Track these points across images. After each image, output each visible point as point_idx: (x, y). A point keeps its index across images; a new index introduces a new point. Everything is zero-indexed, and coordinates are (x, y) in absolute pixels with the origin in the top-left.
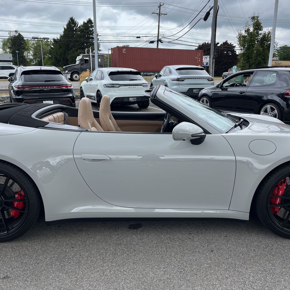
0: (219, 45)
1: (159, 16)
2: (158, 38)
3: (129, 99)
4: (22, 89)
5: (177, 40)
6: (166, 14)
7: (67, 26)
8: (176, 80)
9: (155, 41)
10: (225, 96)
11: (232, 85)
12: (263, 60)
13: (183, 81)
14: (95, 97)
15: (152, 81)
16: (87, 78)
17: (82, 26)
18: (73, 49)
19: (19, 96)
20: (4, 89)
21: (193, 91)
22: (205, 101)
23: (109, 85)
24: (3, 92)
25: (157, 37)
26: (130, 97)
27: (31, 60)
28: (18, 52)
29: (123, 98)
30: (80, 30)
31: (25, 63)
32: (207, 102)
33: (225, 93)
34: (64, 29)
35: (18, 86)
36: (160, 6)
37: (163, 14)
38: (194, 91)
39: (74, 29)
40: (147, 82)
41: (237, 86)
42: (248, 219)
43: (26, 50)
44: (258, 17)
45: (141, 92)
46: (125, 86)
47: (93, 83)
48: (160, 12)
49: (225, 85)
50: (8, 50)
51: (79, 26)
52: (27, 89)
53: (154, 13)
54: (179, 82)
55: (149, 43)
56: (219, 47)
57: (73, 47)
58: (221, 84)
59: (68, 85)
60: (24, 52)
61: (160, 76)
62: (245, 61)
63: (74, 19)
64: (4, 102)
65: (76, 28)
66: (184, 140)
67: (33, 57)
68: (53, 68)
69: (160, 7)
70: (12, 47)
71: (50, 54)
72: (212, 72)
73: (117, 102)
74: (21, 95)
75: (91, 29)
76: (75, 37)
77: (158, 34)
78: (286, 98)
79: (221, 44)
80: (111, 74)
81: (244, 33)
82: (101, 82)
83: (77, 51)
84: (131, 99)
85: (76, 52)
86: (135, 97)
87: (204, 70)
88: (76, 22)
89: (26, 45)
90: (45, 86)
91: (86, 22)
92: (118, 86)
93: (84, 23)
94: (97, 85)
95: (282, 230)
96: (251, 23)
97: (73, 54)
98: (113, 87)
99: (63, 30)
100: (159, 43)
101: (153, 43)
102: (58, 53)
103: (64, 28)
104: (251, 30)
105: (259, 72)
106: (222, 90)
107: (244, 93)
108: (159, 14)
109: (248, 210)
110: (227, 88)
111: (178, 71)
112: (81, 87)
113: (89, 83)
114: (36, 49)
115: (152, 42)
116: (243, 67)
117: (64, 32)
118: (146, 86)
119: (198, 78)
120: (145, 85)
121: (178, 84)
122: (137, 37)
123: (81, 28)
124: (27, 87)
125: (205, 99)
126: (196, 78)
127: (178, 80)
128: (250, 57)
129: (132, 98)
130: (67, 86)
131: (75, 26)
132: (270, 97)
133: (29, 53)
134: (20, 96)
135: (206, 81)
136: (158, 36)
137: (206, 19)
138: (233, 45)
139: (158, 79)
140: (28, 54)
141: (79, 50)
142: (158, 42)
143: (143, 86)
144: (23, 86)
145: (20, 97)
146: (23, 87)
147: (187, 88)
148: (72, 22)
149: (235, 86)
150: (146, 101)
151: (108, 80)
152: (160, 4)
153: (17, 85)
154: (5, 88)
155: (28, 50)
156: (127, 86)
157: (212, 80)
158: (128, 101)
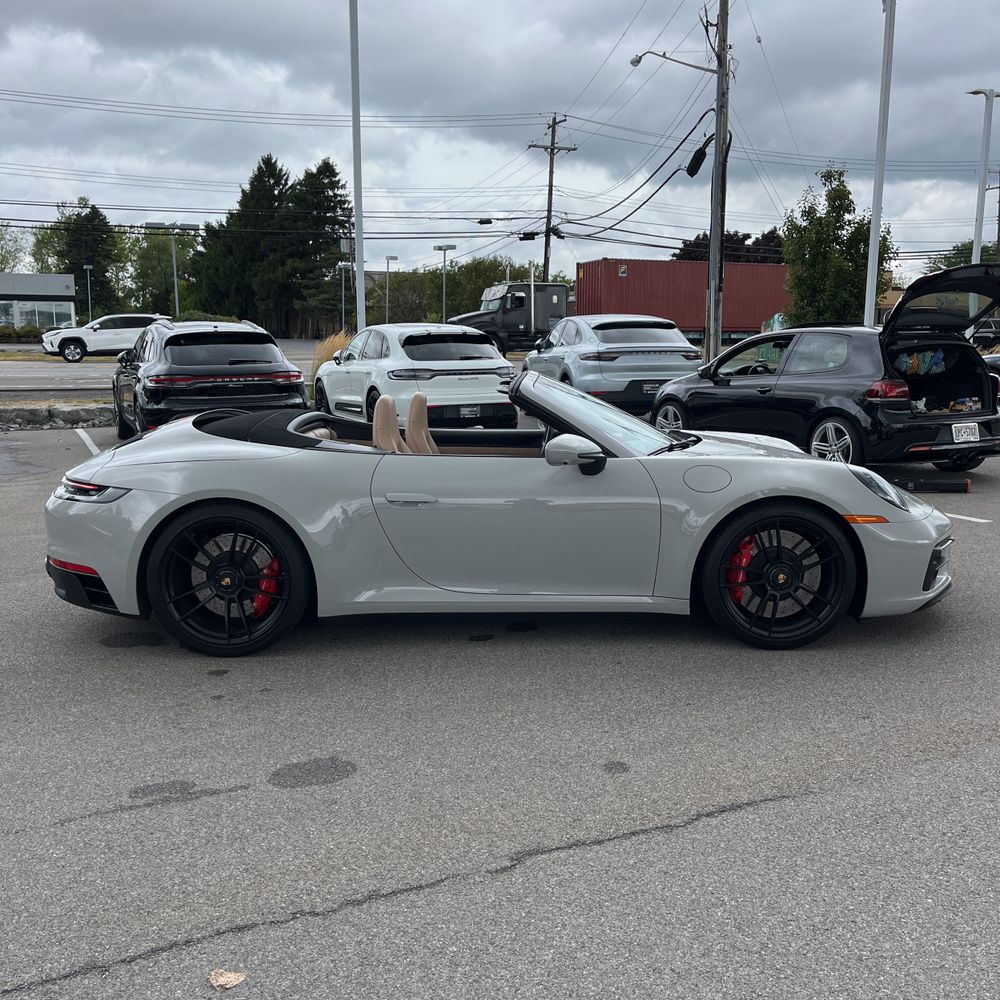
0: (749, 242)
1: (552, 154)
2: (549, 222)
3: (459, 411)
4: (167, 385)
5: (610, 228)
6: (574, 149)
7: (252, 184)
8: (594, 356)
9: (537, 234)
10: (734, 400)
11: (743, 372)
12: (857, 298)
13: (613, 359)
14: (360, 407)
15: (527, 359)
16: (337, 354)
17: (300, 183)
18: (272, 257)
19: (158, 403)
20: (71, 387)
21: (641, 387)
22: (671, 415)
23: (403, 373)
24: (69, 396)
25: (545, 220)
26: (463, 406)
27: (130, 293)
28: (91, 267)
29: (443, 407)
30: (296, 197)
31: (108, 305)
32: (676, 419)
33: (721, 391)
34: (240, 194)
35: (158, 376)
36: (555, 123)
37: (564, 149)
38: (646, 387)
39: (276, 192)
40: (510, 364)
41: (755, 372)
42: (687, 612)
43: (114, 261)
44: (841, 174)
45: (491, 393)
46: (449, 374)
47: (355, 366)
48: (553, 144)
49: (723, 370)
50: (52, 260)
51: (290, 183)
52: (182, 385)
53: (535, 146)
54: (602, 363)
55: (521, 239)
56: (748, 248)
57: (271, 251)
58: (713, 368)
59: (292, 373)
60: (107, 265)
61: (550, 345)
62: (802, 301)
63: (276, 162)
64: (90, 423)
65: (280, 192)
66: (566, 463)
67: (136, 283)
68: (246, 327)
69: (554, 125)
70: (69, 252)
71: (196, 273)
72: (716, 330)
74: (163, 399)
75: (331, 193)
76: (276, 220)
77: (549, 211)
78: (871, 402)
79: (757, 239)
80: (410, 342)
81: (800, 219)
82: (378, 365)
83: (283, 264)
84: (465, 412)
85: (280, 268)
86: (476, 405)
87: (676, 330)
88: (281, 170)
89: (115, 244)
90: (231, 375)
91: (314, 170)
92: (428, 375)
93: (309, 175)
94: (369, 373)
95: (749, 630)
96: (822, 189)
97: (271, 275)
98: (415, 377)
99: (239, 196)
100: (553, 238)
101: (533, 239)
102: (221, 269)
103: (243, 191)
104: (822, 209)
105: (808, 337)
106: (716, 383)
107: (769, 391)
108: (552, 150)
109: (688, 595)
110: (728, 378)
111: (600, 332)
112: (319, 379)
113: (343, 368)
114: (148, 259)
115: (529, 236)
116: (797, 317)
117: (241, 203)
118: (506, 374)
120: (506, 371)
121: (600, 370)
122: (482, 222)
123: (296, 189)
124: (182, 380)
125: (671, 409)
126: (649, 352)
127: (599, 357)
128: (819, 289)
129: (469, 409)
130: (290, 376)
131: (277, 183)
132: (834, 402)
133: (123, 269)
134: (162, 404)
135: (679, 361)
136: (549, 218)
137: (693, 169)
139: (545, 355)
140: (121, 274)
141: (289, 262)
142: (547, 237)
143: (499, 375)
144: (171, 376)
145: (162, 406)
146: (171, 380)
147: (624, 380)
148: (269, 170)
149: (751, 373)
150: (508, 416)
151: (399, 360)
152: (554, 119)
153: (153, 373)
154: (71, 384)
155: (119, 259)
156: (455, 374)
157: (697, 357)
158: (456, 416)
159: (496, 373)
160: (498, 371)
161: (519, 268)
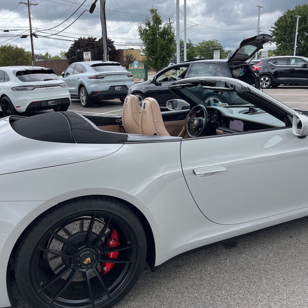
1: (29, 6)
3: (48, 103)
5: (56, 34)
6: (37, 5)
8: (94, 77)
9: (27, 36)
11: (166, 80)
13: (103, 78)
21: (114, 88)
23: (19, 88)
25: (30, 31)
26: (49, 100)
29: (41, 102)
37: (33, 4)
38: (116, 88)
44: (156, 10)
46: (41, 87)
48: (28, 2)
53: (22, 3)
54: (99, 80)
55: (21, 38)
58: (155, 79)
61: (68, 74)
73: (34, 108)
77: (31, 27)
80: (19, 74)
81: (144, 26)
84: (50, 103)
86: (54, 100)
92: (32, 88)
96: (151, 16)
98: (25, 89)
100: (33, 37)
101: (26, 38)
104: (152, 23)
105: (195, 65)
106: (156, 85)
108: (28, 5)
111: (93, 67)
115: (24, 37)
118: (64, 86)
119: (117, 74)
121: (98, 82)
122: (5, 31)
126: (115, 74)
127: (97, 77)
128: (155, 51)
129: (52, 102)
135: (126, 78)
136: (31, 30)
137: (92, 10)
138: (111, 40)
142: (31, 37)
143: (61, 86)
147: (109, 86)
149: (169, 80)
150: (68, 103)
156: (43, 87)
157: (131, 76)
158: (46, 105)
159: (60, 86)
160: (60, 85)
161: (20, 49)
